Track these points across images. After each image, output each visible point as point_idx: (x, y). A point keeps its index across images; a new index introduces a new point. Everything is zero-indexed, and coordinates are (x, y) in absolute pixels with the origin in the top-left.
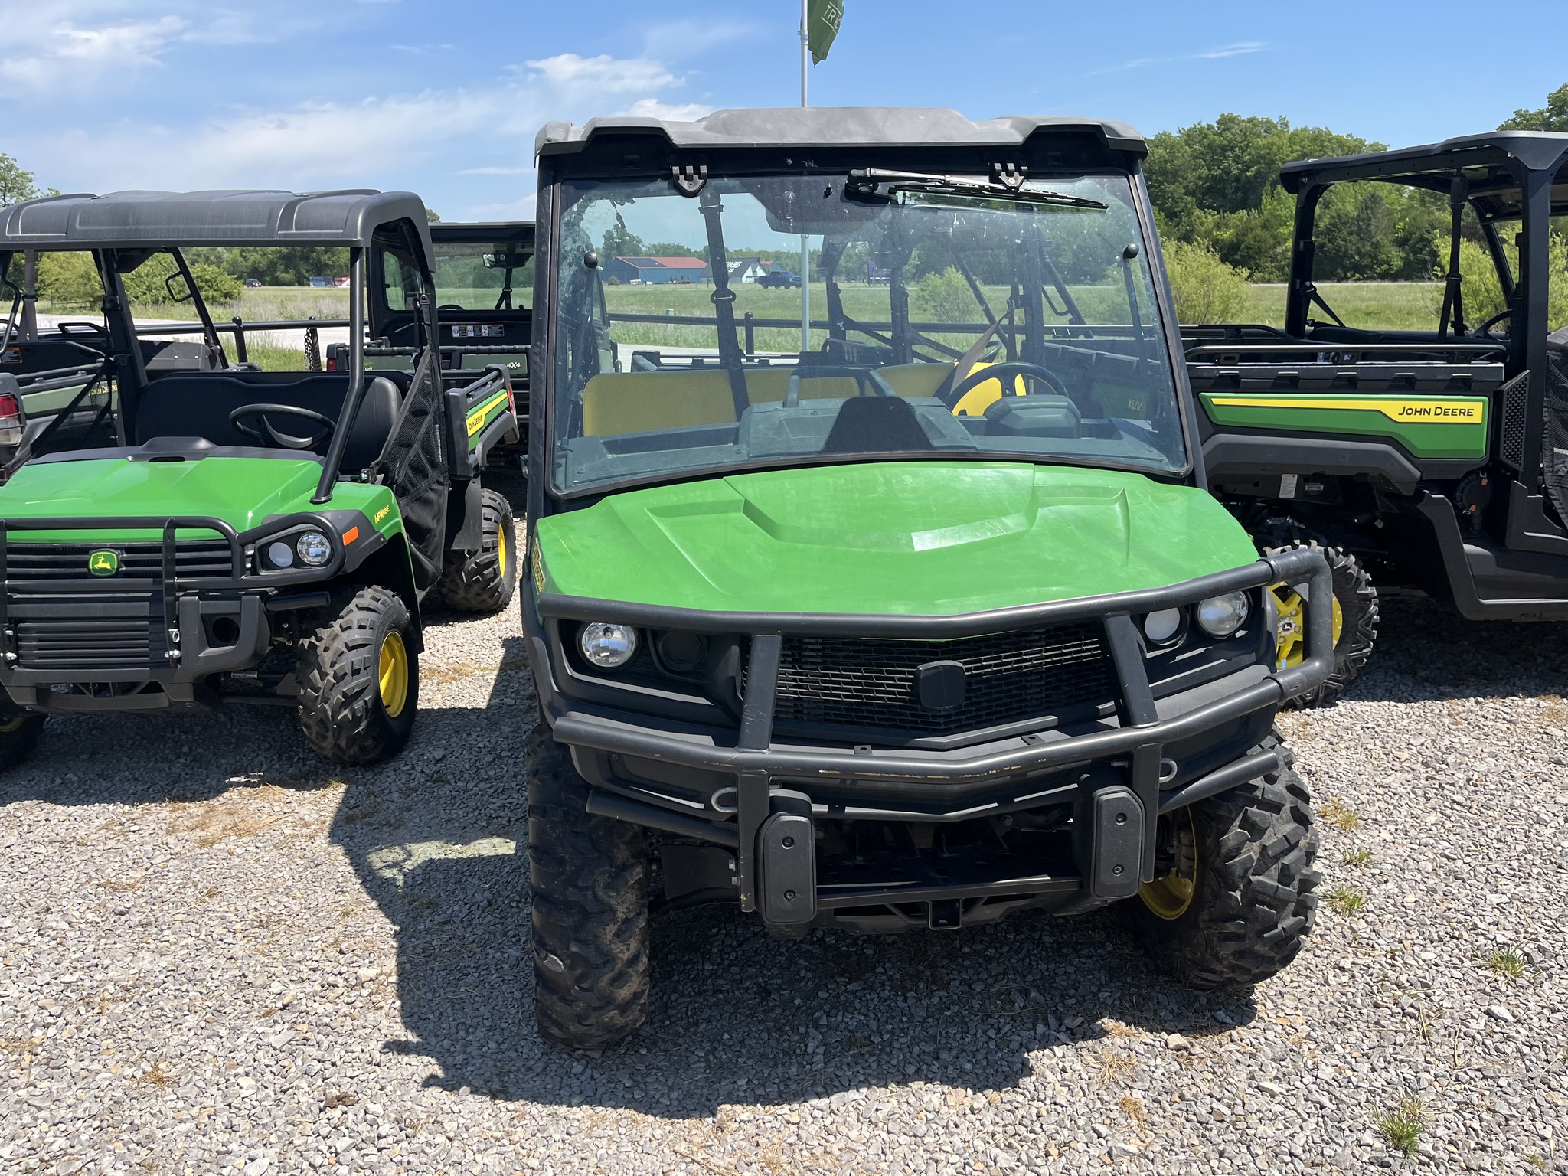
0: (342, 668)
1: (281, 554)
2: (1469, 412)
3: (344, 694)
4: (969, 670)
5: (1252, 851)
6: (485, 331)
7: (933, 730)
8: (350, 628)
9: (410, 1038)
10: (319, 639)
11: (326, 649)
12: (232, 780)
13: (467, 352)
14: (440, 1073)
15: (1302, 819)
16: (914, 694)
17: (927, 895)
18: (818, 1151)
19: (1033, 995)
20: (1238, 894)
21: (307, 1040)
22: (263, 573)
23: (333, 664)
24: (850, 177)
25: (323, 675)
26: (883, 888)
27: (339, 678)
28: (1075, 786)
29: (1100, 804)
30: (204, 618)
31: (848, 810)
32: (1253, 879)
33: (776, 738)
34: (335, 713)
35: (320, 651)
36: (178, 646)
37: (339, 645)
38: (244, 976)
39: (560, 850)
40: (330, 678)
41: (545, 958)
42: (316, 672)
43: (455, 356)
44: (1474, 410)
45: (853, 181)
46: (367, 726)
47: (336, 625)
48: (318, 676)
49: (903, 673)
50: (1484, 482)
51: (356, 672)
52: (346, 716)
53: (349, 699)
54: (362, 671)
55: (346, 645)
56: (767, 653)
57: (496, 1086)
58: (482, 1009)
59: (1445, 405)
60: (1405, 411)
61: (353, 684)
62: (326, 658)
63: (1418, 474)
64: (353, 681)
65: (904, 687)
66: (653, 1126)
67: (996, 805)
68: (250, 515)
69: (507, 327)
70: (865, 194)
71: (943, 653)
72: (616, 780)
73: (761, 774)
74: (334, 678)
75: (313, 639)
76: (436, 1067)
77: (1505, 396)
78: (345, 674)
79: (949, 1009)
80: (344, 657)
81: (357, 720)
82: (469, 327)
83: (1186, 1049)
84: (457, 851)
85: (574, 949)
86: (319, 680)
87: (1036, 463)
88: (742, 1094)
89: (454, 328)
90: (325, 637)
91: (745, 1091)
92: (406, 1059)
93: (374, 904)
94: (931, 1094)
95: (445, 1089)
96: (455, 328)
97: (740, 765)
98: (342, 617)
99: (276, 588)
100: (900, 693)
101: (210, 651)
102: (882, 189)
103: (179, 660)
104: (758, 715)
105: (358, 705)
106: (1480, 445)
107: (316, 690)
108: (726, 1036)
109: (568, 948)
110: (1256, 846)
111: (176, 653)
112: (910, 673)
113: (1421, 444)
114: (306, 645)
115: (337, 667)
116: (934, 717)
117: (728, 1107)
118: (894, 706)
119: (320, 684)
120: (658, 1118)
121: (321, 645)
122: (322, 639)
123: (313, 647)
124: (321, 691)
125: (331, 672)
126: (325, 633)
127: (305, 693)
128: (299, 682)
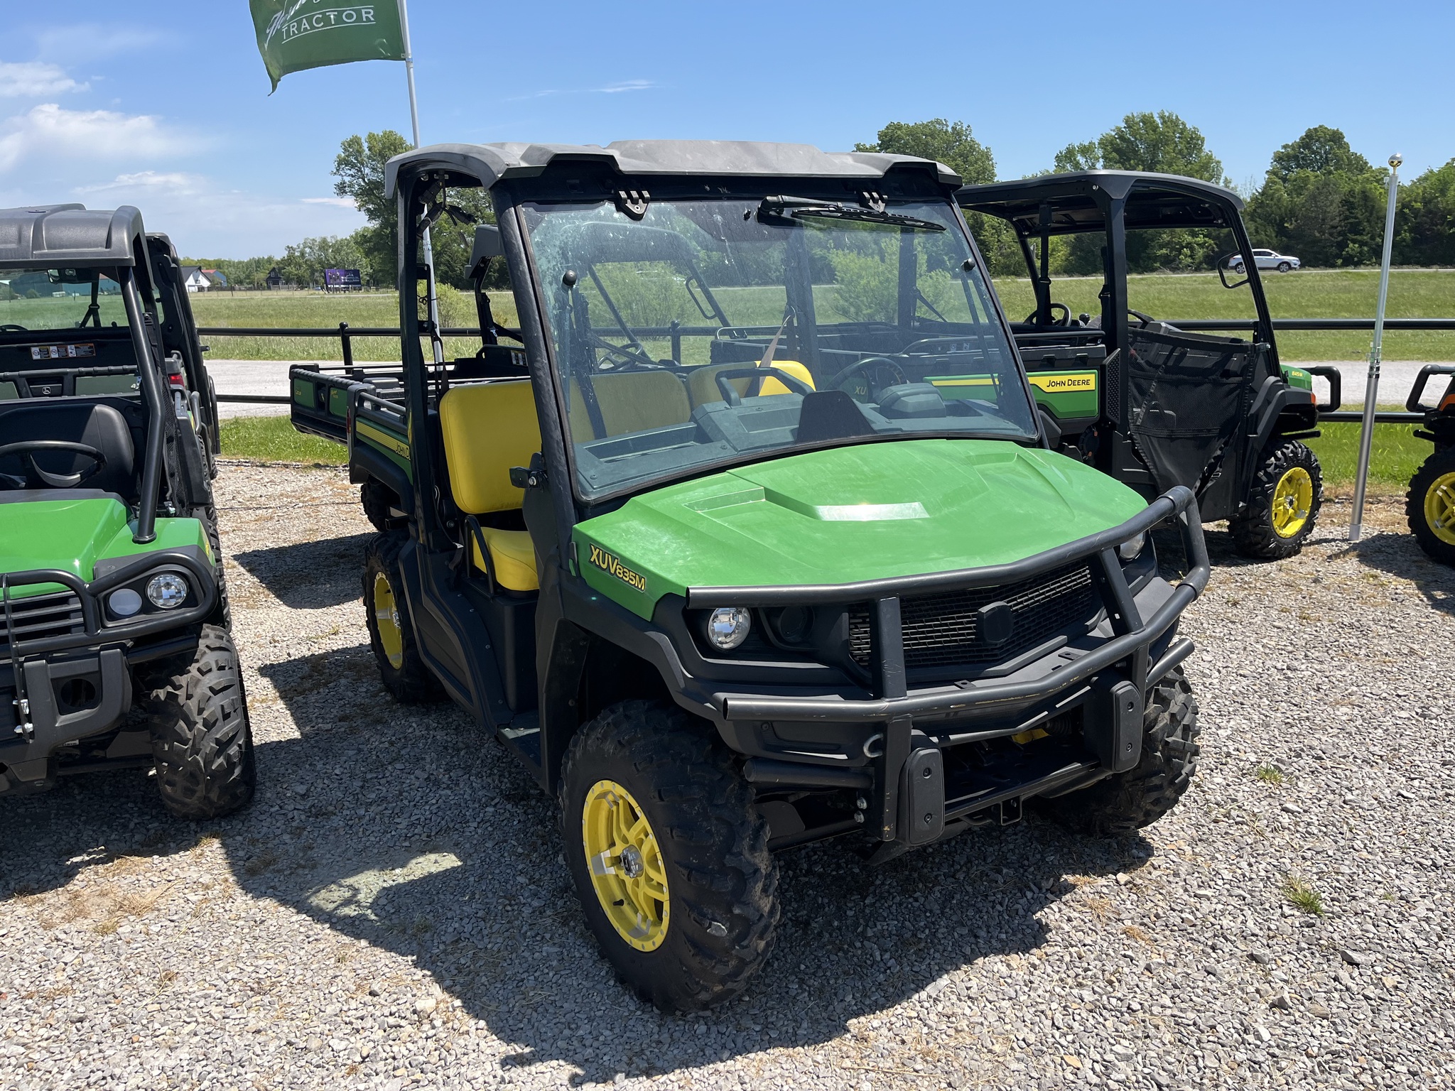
0: (212, 713)
1: (125, 601)
2: (1086, 382)
3: (218, 741)
4: (1011, 607)
5: (1164, 719)
6: (72, 351)
7: (993, 661)
8: (210, 670)
9: (520, 1051)
10: (179, 687)
11: (189, 697)
12: (75, 860)
13: (81, 374)
14: (579, 1071)
15: (1186, 688)
16: (979, 633)
17: (999, 798)
18: (951, 1032)
19: (1005, 871)
20: (1159, 754)
21: (418, 1081)
22: (110, 625)
23: (200, 711)
24: (765, 203)
25: (191, 724)
26: (976, 798)
27: (209, 725)
28: (1088, 688)
29: (1117, 698)
30: (54, 681)
31: (952, 737)
32: (1170, 740)
33: (913, 685)
34: (208, 763)
35: (182, 700)
36: (29, 718)
37: (202, 690)
38: (290, 1043)
39: (705, 824)
40: (200, 726)
41: (709, 927)
42: (182, 723)
43: (67, 380)
44: (1088, 380)
45: (767, 205)
46: (243, 772)
47: (193, 668)
48: (185, 727)
49: (968, 617)
50: (1096, 434)
51: (226, 716)
52: (221, 765)
53: (223, 745)
54: (232, 714)
55: (211, 689)
56: (890, 615)
57: (644, 1065)
58: (565, 1005)
59: (1073, 378)
60: (1050, 384)
61: (226, 729)
62: (193, 705)
63: (1060, 431)
64: (224, 726)
65: (970, 628)
66: (805, 1055)
67: (1046, 713)
68: (77, 563)
69: (99, 346)
70: (774, 217)
71: (994, 596)
72: (768, 747)
73: (907, 717)
74: (204, 725)
75: (169, 689)
76: (569, 1067)
77: (1107, 369)
78: (217, 720)
79: (953, 898)
80: (211, 702)
81: (231, 765)
82: (51, 348)
83: (1130, 882)
84: (399, 876)
85: (737, 911)
86: (187, 731)
87: (948, 438)
88: (855, 1008)
89: (33, 349)
90: (184, 685)
91: (856, 1005)
92: (533, 1069)
93: (364, 943)
94: (995, 963)
95: (597, 1083)
96: (35, 350)
97: (892, 713)
98: (197, 661)
99: (131, 640)
100: (969, 634)
101: (62, 720)
102: (786, 214)
103: (32, 734)
104: (894, 667)
105: (233, 750)
106: (1094, 406)
107: (185, 742)
108: (803, 967)
109: (731, 912)
110: (1167, 715)
111: (29, 726)
112: (974, 616)
113: (1061, 408)
114: (162, 697)
115: (205, 714)
116: (993, 649)
117: (854, 1021)
118: (964, 645)
119: (189, 735)
120: (806, 1048)
121: (181, 693)
122: (181, 687)
123: (172, 697)
124: (191, 742)
125: (199, 720)
126: (182, 680)
127: (171, 747)
128: (159, 738)
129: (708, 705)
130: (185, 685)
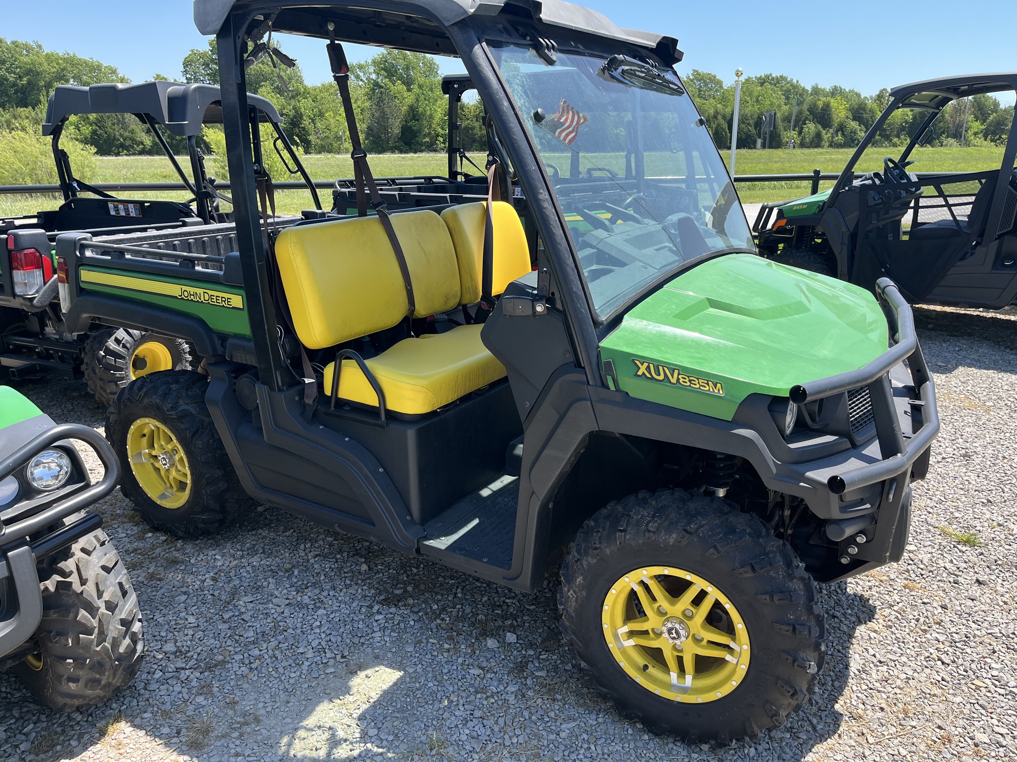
0: (114, 594)
3: (123, 622)
10: (68, 574)
11: (84, 582)
23: (100, 595)
25: (92, 609)
27: (112, 607)
34: (116, 647)
35: (77, 587)
37: (94, 571)
40: (103, 610)
42: (83, 613)
47: (76, 550)
48: (88, 615)
52: (129, 645)
53: (128, 624)
55: (104, 568)
62: (90, 589)
74: (107, 609)
75: (57, 578)
78: (119, 600)
80: (107, 582)
81: (135, 644)
86: (90, 619)
107: (90, 631)
114: (52, 589)
115: (105, 596)
119: (93, 623)
121: (74, 579)
122: (71, 573)
123: (64, 586)
124: (96, 631)
125: (101, 604)
126: (69, 565)
127: (77, 641)
128: (59, 634)
129: (802, 484)
130: (75, 570)
